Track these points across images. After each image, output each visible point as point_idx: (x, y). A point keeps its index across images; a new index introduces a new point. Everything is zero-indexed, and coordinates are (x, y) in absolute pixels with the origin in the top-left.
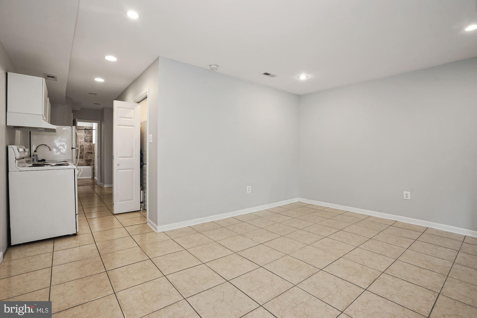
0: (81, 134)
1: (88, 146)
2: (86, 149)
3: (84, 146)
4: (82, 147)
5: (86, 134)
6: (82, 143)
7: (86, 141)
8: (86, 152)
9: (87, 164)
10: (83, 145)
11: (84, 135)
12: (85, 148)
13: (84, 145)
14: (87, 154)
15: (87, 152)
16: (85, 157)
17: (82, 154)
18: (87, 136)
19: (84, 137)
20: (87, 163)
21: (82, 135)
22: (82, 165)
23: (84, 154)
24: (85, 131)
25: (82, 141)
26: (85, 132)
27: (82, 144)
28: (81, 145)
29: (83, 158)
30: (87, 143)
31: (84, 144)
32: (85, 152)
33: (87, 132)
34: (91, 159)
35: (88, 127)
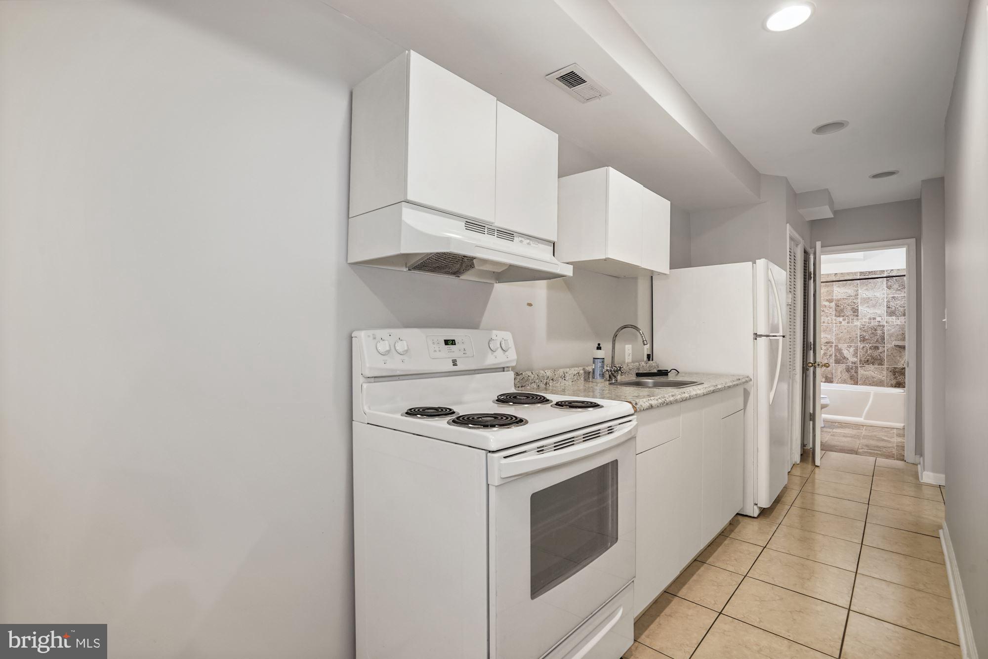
0: (875, 294)
1: (898, 327)
2: (891, 336)
3: (885, 328)
4: (879, 332)
5: (892, 293)
6: (878, 319)
7: (891, 313)
8: (891, 344)
9: (894, 382)
10: (883, 326)
11: (884, 294)
12: (888, 334)
13: (886, 324)
14: (895, 351)
15: (896, 346)
16: (888, 362)
17: (880, 350)
18: (893, 297)
19: (886, 300)
20: (895, 378)
21: (878, 294)
22: (880, 383)
23: (884, 351)
24: (889, 283)
25: (879, 312)
26: (889, 287)
27: (879, 321)
28: (877, 324)
29: (881, 364)
30: (894, 317)
31: (887, 322)
32: (890, 346)
33: (896, 286)
35: (898, 270)
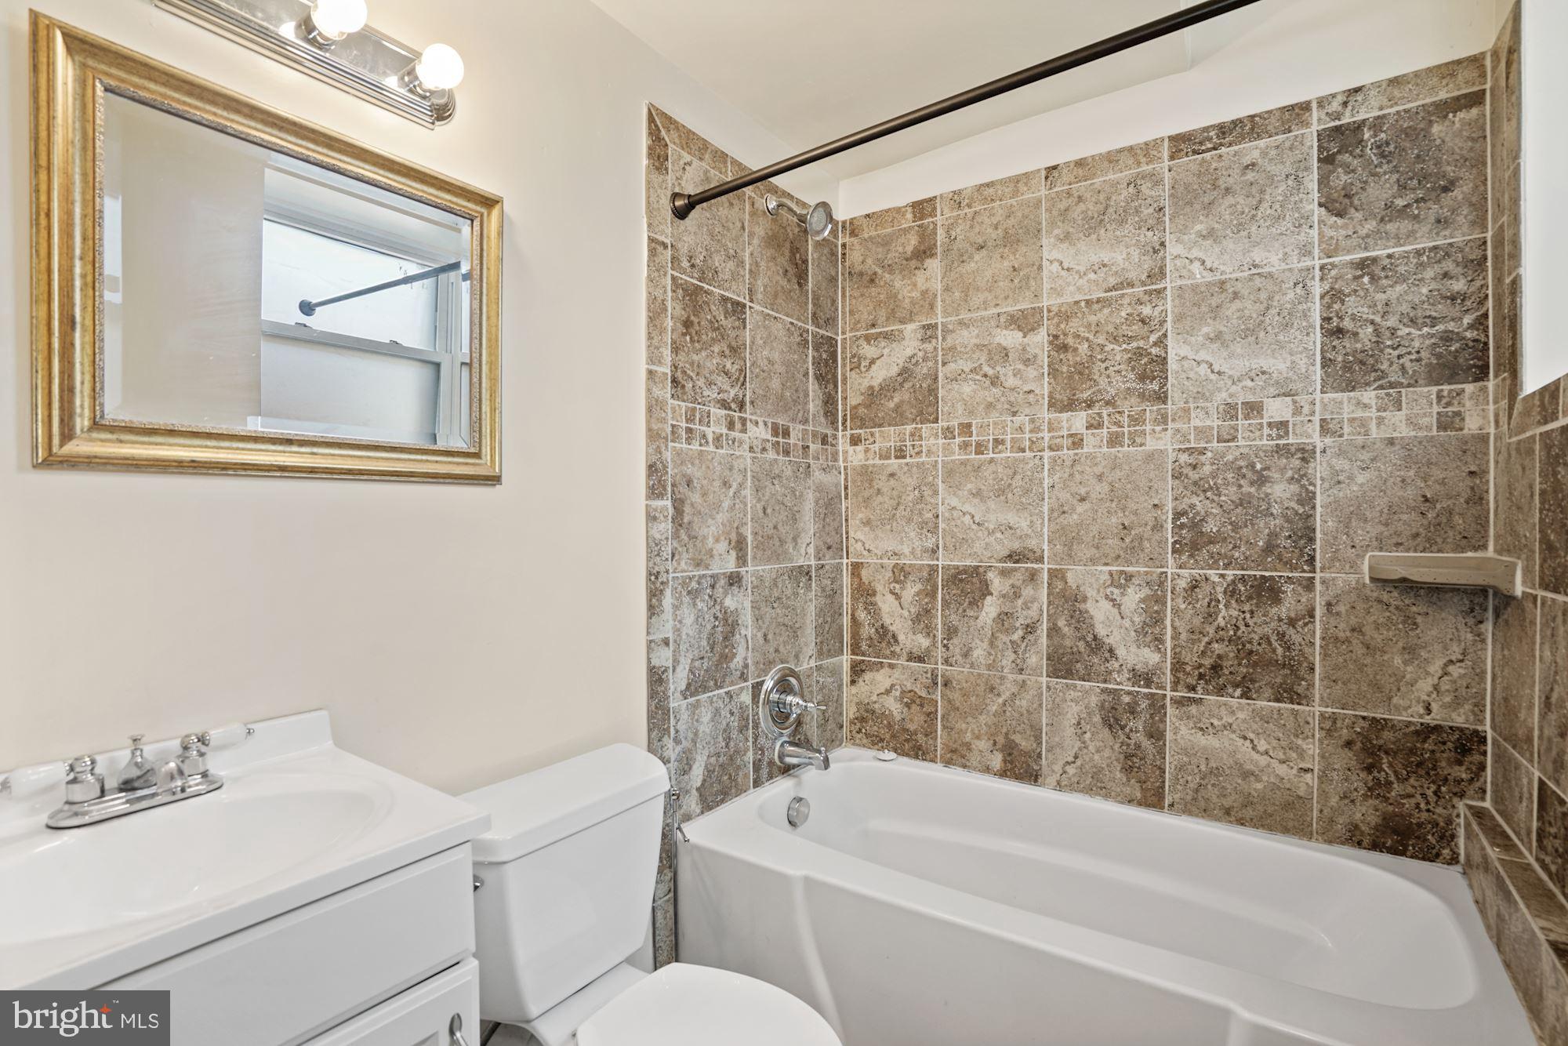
0: (1258, 255)
1: (1395, 455)
2: (1350, 515)
3: (1319, 469)
4: (1281, 491)
5: (1356, 239)
6: (1277, 409)
7: (1353, 369)
8: (1354, 567)
9: (1366, 813)
10: (1306, 454)
11: (1305, 251)
12: (1335, 506)
13: (1317, 440)
14: (1378, 615)
16: (1330, 680)
17: (1289, 605)
18: (1362, 265)
19: (1317, 289)
20: (1377, 789)
21: (1272, 260)
22: (1284, 813)
23: (1311, 614)
25: (1278, 365)
27: (1283, 425)
28: (1267, 440)
29: (1289, 693)
30: (1369, 396)
31: (1325, 428)
32: (1343, 579)
33: (1380, 191)
34: (1460, 719)
